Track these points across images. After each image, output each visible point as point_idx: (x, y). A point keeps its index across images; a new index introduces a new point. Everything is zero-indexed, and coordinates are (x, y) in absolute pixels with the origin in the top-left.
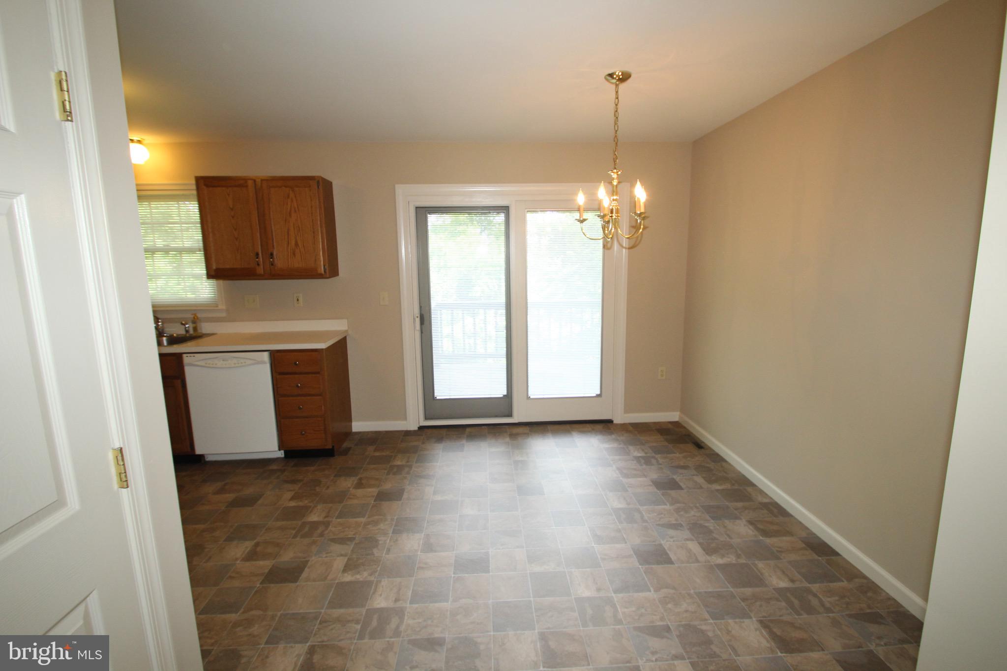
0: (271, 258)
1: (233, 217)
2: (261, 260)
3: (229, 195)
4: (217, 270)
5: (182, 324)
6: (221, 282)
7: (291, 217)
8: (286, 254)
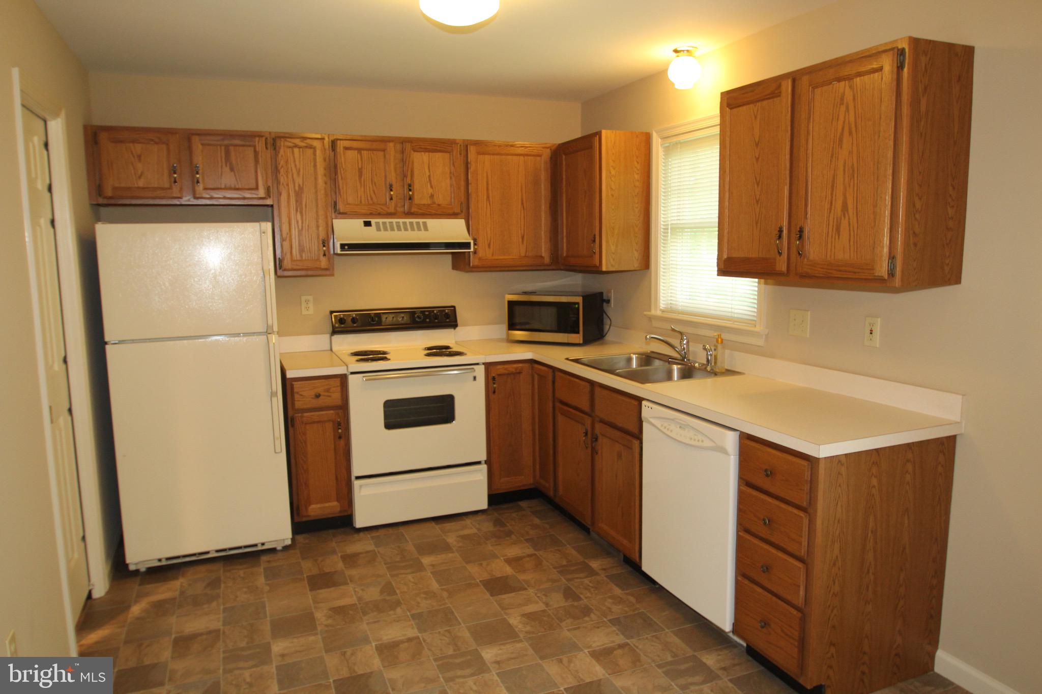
0: (801, 240)
1: (757, 160)
2: (785, 242)
3: (756, 117)
5: (705, 349)
7: (841, 147)
8: (825, 231)
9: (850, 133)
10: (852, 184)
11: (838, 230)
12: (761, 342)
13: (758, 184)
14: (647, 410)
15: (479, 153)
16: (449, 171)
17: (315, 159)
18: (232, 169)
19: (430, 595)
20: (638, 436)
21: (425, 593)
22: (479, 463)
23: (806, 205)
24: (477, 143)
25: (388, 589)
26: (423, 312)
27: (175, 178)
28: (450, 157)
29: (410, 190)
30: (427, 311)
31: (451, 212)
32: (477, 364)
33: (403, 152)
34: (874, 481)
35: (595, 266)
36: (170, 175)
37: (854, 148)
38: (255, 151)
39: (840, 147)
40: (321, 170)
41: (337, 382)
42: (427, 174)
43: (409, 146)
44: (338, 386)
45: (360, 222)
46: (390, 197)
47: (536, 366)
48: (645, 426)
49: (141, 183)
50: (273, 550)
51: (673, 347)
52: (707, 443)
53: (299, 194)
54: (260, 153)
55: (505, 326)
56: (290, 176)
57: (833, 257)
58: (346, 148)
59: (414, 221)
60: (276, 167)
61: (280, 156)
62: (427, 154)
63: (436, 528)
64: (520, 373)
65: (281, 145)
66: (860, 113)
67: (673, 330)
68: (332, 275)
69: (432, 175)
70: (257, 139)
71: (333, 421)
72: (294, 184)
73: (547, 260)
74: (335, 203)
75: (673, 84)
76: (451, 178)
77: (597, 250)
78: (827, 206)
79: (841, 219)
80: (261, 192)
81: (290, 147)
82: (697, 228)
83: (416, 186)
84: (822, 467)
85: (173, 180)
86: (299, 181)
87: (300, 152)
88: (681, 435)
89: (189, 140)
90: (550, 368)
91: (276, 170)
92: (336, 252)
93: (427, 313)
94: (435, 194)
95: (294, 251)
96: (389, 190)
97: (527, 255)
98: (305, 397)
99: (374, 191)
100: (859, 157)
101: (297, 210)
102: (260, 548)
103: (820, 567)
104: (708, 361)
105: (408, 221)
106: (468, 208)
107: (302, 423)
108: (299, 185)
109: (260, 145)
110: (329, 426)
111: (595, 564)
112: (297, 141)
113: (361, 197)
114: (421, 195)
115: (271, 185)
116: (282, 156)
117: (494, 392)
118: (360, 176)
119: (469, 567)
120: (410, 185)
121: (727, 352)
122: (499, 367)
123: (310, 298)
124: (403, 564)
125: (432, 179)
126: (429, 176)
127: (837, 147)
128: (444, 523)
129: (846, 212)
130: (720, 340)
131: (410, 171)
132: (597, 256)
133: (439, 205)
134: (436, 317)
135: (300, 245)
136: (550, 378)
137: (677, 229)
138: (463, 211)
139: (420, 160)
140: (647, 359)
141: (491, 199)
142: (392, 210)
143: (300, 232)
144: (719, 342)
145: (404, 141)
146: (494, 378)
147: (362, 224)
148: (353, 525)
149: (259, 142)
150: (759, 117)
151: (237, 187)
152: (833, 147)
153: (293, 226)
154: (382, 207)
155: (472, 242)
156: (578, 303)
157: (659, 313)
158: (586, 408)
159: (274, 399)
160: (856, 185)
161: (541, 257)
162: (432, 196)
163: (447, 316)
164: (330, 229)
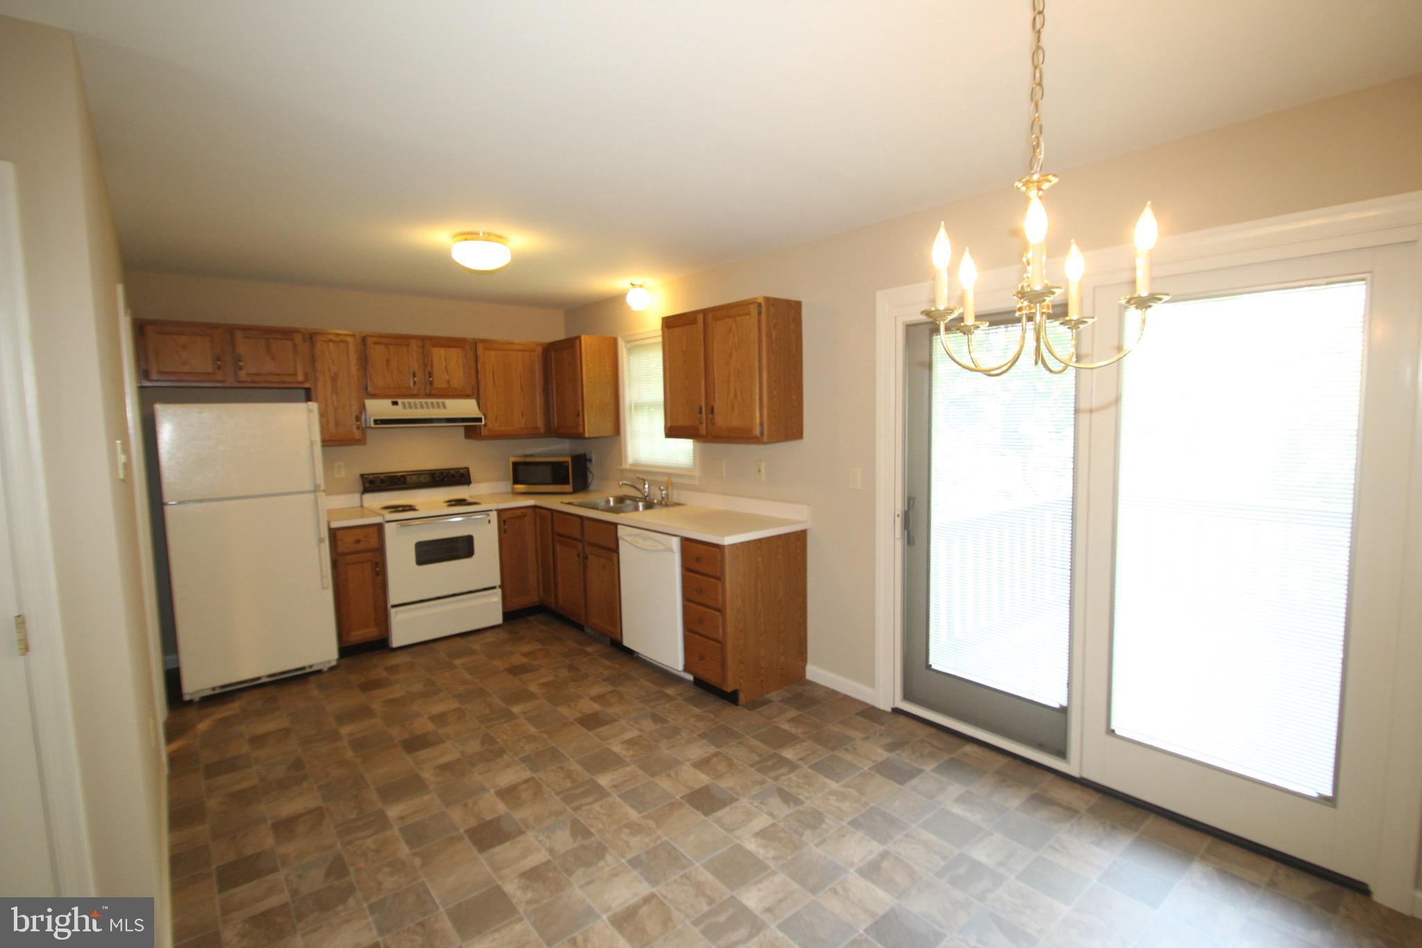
3: (683, 335)
9: (736, 350)
10: (738, 380)
11: (732, 407)
12: (696, 483)
13: (686, 378)
14: (622, 531)
15: (485, 349)
16: (462, 362)
17: (348, 352)
18: (273, 358)
20: (615, 550)
22: (494, 588)
23: (714, 392)
24: (483, 341)
26: (440, 473)
27: (219, 365)
28: (464, 351)
29: (430, 377)
30: (445, 472)
31: (464, 393)
32: (491, 510)
33: (423, 347)
34: (759, 559)
35: (580, 434)
36: (214, 363)
37: (738, 358)
38: (294, 344)
39: (731, 357)
40: (353, 360)
41: (375, 529)
42: (444, 364)
43: (429, 342)
44: (375, 533)
45: (388, 402)
46: (414, 382)
47: (537, 510)
48: (621, 543)
50: (319, 672)
51: (638, 489)
52: (661, 547)
53: (334, 379)
54: (298, 345)
55: (511, 482)
56: (326, 365)
57: (730, 424)
58: (375, 343)
59: (435, 400)
60: (313, 357)
61: (316, 348)
62: (444, 348)
64: (525, 516)
65: (317, 340)
67: (638, 478)
68: (365, 443)
69: (448, 366)
70: (295, 334)
72: (330, 371)
73: (542, 430)
74: (367, 386)
75: (630, 307)
76: (463, 367)
77: (581, 423)
80: (300, 377)
81: (325, 342)
82: (651, 405)
83: (436, 373)
84: (727, 551)
85: (217, 366)
86: (334, 369)
87: (334, 345)
89: (232, 333)
90: (549, 510)
91: (313, 360)
92: (368, 425)
93: (445, 474)
94: (451, 379)
96: (412, 376)
97: (527, 426)
98: (347, 543)
99: (400, 377)
100: (741, 364)
101: (333, 393)
102: (308, 670)
103: (730, 613)
104: (663, 498)
105: (429, 401)
106: (478, 390)
108: (334, 372)
109: (298, 339)
110: (368, 566)
111: (589, 649)
112: (332, 337)
113: (388, 381)
114: (440, 380)
115: (308, 372)
116: (318, 348)
117: (505, 532)
118: (388, 365)
120: (430, 373)
121: (675, 491)
122: (509, 512)
125: (448, 368)
126: (446, 366)
127: (729, 357)
131: (430, 361)
132: (581, 426)
133: (455, 388)
134: (453, 476)
135: (335, 420)
136: (549, 518)
137: (639, 406)
138: (474, 392)
139: (438, 354)
140: (620, 500)
141: (496, 384)
142: (415, 392)
143: (336, 410)
144: (669, 485)
145: (425, 339)
146: (504, 521)
147: (391, 404)
148: (388, 646)
149: (297, 336)
150: (685, 335)
151: (278, 372)
153: (328, 405)
154: (407, 389)
155: (483, 418)
156: (568, 462)
157: (627, 467)
158: (578, 536)
160: (741, 381)
161: (537, 428)
162: (448, 382)
163: (462, 475)
164: (363, 407)
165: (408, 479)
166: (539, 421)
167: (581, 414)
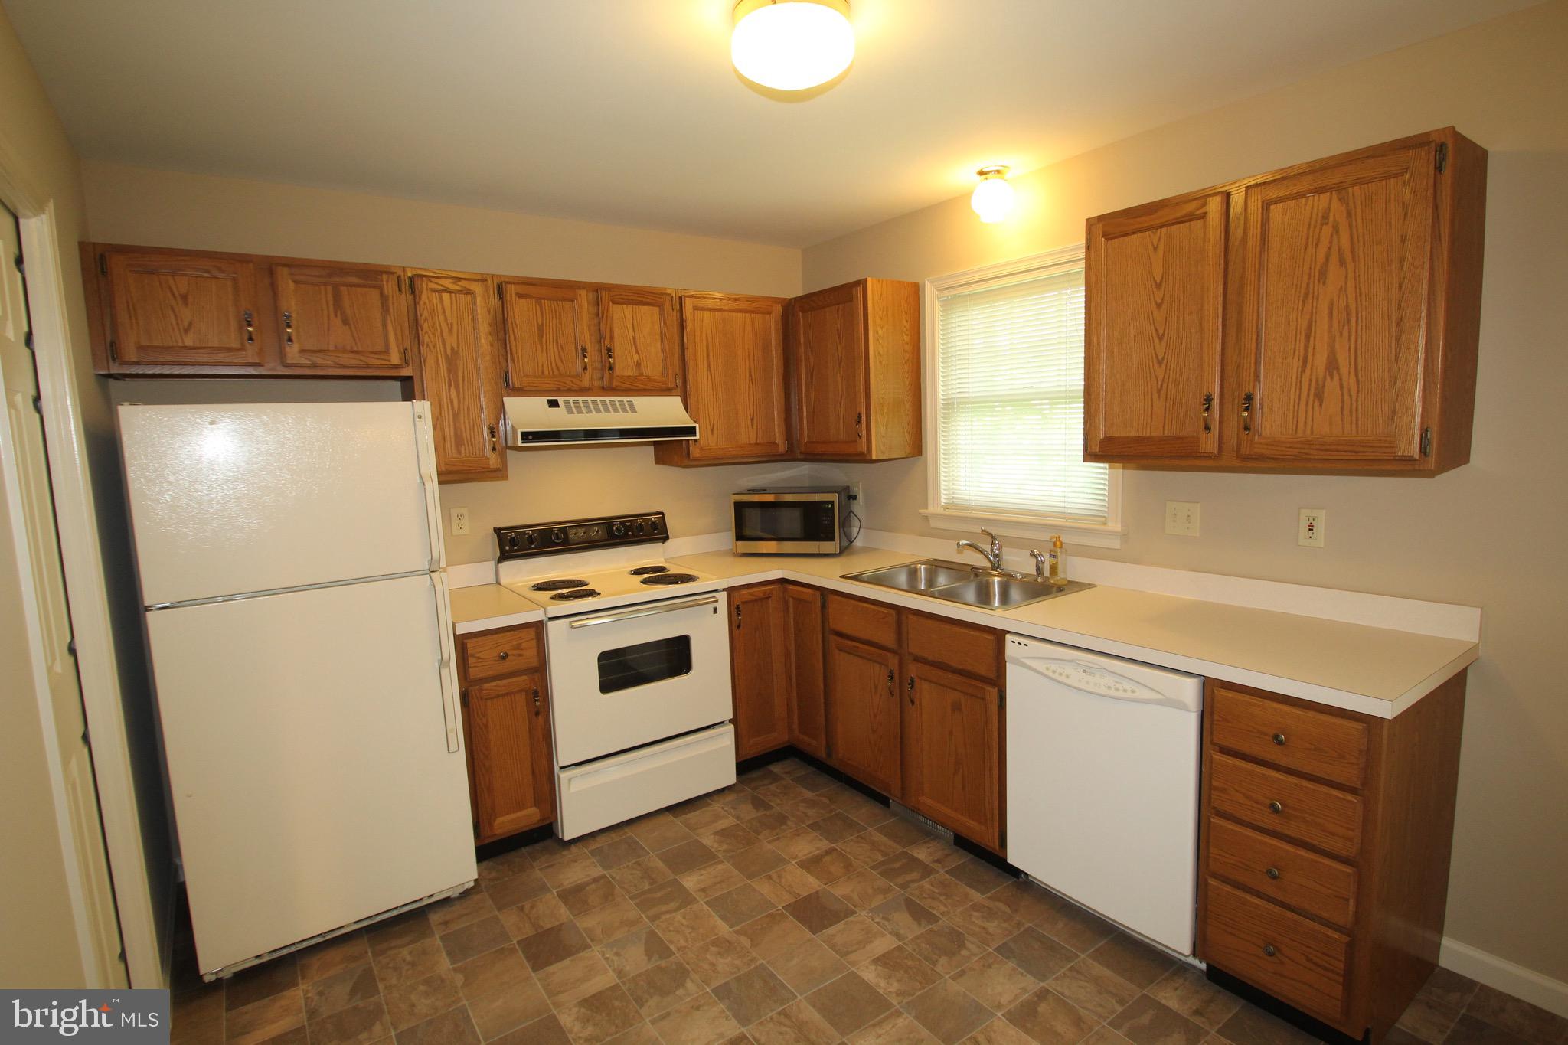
0: (1247, 409)
1: (1159, 306)
2: (1217, 417)
3: (1155, 249)
4: (1108, 440)
5: (1032, 554)
6: (1119, 471)
7: (1324, 283)
8: (1292, 397)
9: (1342, 262)
10: (1346, 333)
11: (1319, 396)
12: (1116, 544)
13: (1161, 338)
15: (695, 308)
16: (658, 332)
17: (474, 311)
18: (345, 322)
19: (725, 946)
21: (714, 943)
22: (724, 723)
23: (1257, 363)
24: (693, 297)
25: (656, 946)
26: (622, 523)
27: (250, 333)
28: (660, 311)
29: (610, 356)
30: (629, 521)
31: (663, 386)
32: (719, 590)
33: (598, 303)
35: (862, 454)
36: (241, 328)
37: (1349, 284)
38: (382, 295)
39: (1321, 282)
40: (484, 327)
41: (532, 633)
42: (631, 334)
43: (607, 296)
44: (532, 639)
45: (542, 401)
46: (583, 367)
47: (791, 587)
49: (189, 341)
53: (452, 361)
54: (391, 299)
55: (732, 534)
56: (438, 334)
57: (1309, 432)
58: (519, 296)
59: (616, 399)
60: (416, 321)
61: (422, 303)
62: (630, 307)
63: (677, 823)
64: (769, 598)
65: (422, 288)
66: (1361, 234)
68: (505, 477)
69: (637, 336)
70: (385, 277)
71: (526, 691)
72: (444, 344)
73: (782, 448)
74: (507, 375)
76: (662, 340)
77: (864, 433)
78: (1296, 363)
79: (1325, 379)
80: (395, 359)
81: (436, 291)
83: (618, 352)
85: (246, 336)
86: (452, 341)
87: (451, 299)
88: (1088, 683)
89: (271, 273)
90: (816, 590)
91: (416, 325)
93: (628, 524)
94: (642, 364)
95: (448, 445)
96: (581, 355)
97: (758, 442)
98: (484, 660)
99: (560, 357)
100: (1361, 295)
101: (450, 385)
105: (607, 399)
106: (685, 381)
107: (481, 699)
108: (452, 348)
109: (390, 287)
110: (521, 699)
112: (448, 284)
113: (543, 366)
114: (624, 365)
115: (409, 348)
116: (425, 303)
117: (739, 627)
118: (541, 336)
119: (755, 884)
120: (609, 350)
122: (744, 592)
123: (464, 511)
124: (659, 895)
125: (638, 341)
126: (634, 338)
127: (1316, 281)
128: (686, 814)
129: (1335, 372)
130: (1058, 543)
131: (608, 330)
132: (864, 440)
133: (648, 377)
134: (640, 528)
135: (456, 435)
136: (818, 602)
138: (679, 385)
139: (622, 315)
141: (712, 369)
142: (586, 384)
143: (456, 416)
144: (1057, 547)
145: (597, 289)
146: (738, 611)
147: (546, 405)
149: (387, 282)
150: (1161, 247)
151: (355, 349)
152: (1308, 284)
153: (446, 407)
154: (572, 379)
155: (695, 428)
156: (832, 503)
157: (940, 510)
158: (891, 643)
159: (445, 672)
160: (1354, 334)
161: (775, 443)
162: (638, 365)
163: (654, 526)
164: (501, 410)
165: (572, 534)
166: (777, 434)
167: (864, 418)
